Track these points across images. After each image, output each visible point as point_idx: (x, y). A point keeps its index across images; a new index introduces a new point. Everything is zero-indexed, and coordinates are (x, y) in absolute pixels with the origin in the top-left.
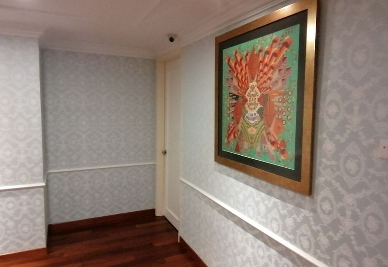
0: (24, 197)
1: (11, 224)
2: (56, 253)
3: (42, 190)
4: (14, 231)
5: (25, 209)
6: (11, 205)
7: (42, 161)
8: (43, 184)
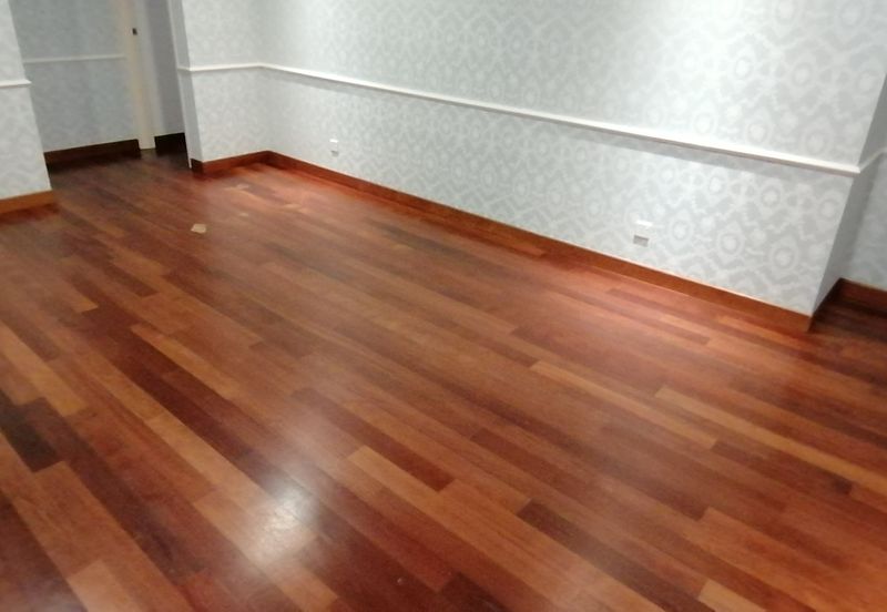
0: (803, 188)
1: (759, 236)
2: (829, 340)
3: (849, 182)
4: (762, 253)
5: (796, 214)
6: (771, 197)
7: (873, 111)
8: (855, 169)
